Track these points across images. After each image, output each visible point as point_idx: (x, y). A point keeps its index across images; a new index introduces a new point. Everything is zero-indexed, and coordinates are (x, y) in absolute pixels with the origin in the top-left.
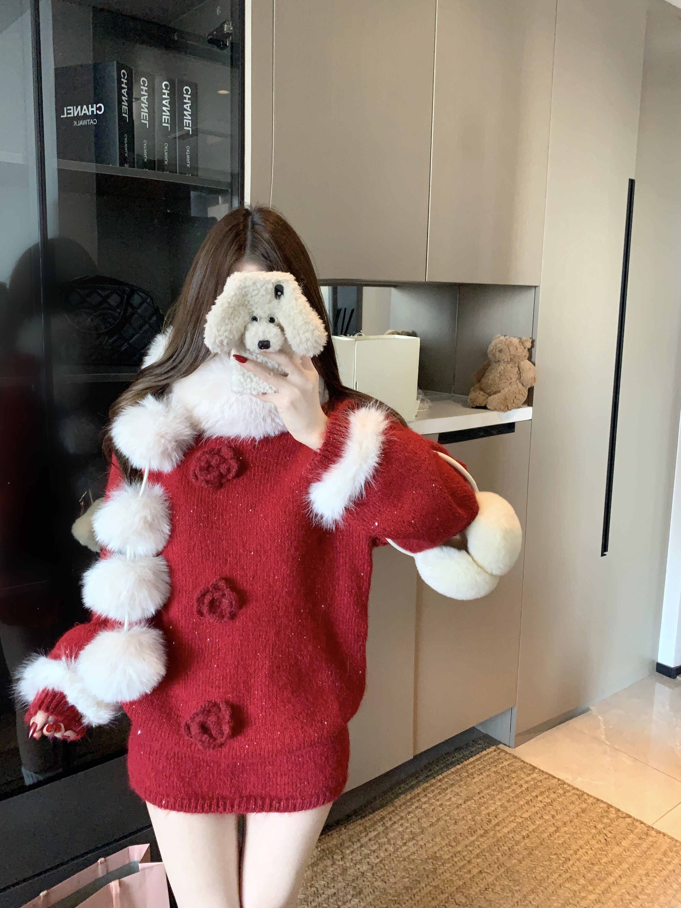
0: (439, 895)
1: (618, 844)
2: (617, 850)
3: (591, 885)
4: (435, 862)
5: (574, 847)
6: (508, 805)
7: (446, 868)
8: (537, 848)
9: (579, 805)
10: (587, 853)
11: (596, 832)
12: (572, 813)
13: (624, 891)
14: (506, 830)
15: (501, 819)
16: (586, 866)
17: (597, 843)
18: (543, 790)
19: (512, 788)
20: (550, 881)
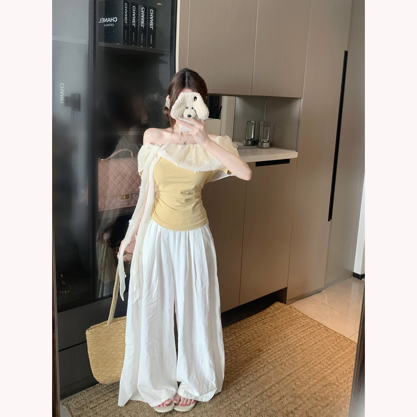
0: (261, 365)
1: (343, 351)
2: (343, 353)
3: (330, 366)
4: (259, 352)
5: (323, 350)
6: (294, 331)
7: (264, 354)
8: (306, 349)
9: (327, 333)
11: (334, 345)
12: (323, 337)
13: (344, 370)
14: (292, 341)
15: (290, 337)
16: (328, 359)
17: (334, 350)
18: (311, 326)
19: (297, 325)
20: (311, 363)
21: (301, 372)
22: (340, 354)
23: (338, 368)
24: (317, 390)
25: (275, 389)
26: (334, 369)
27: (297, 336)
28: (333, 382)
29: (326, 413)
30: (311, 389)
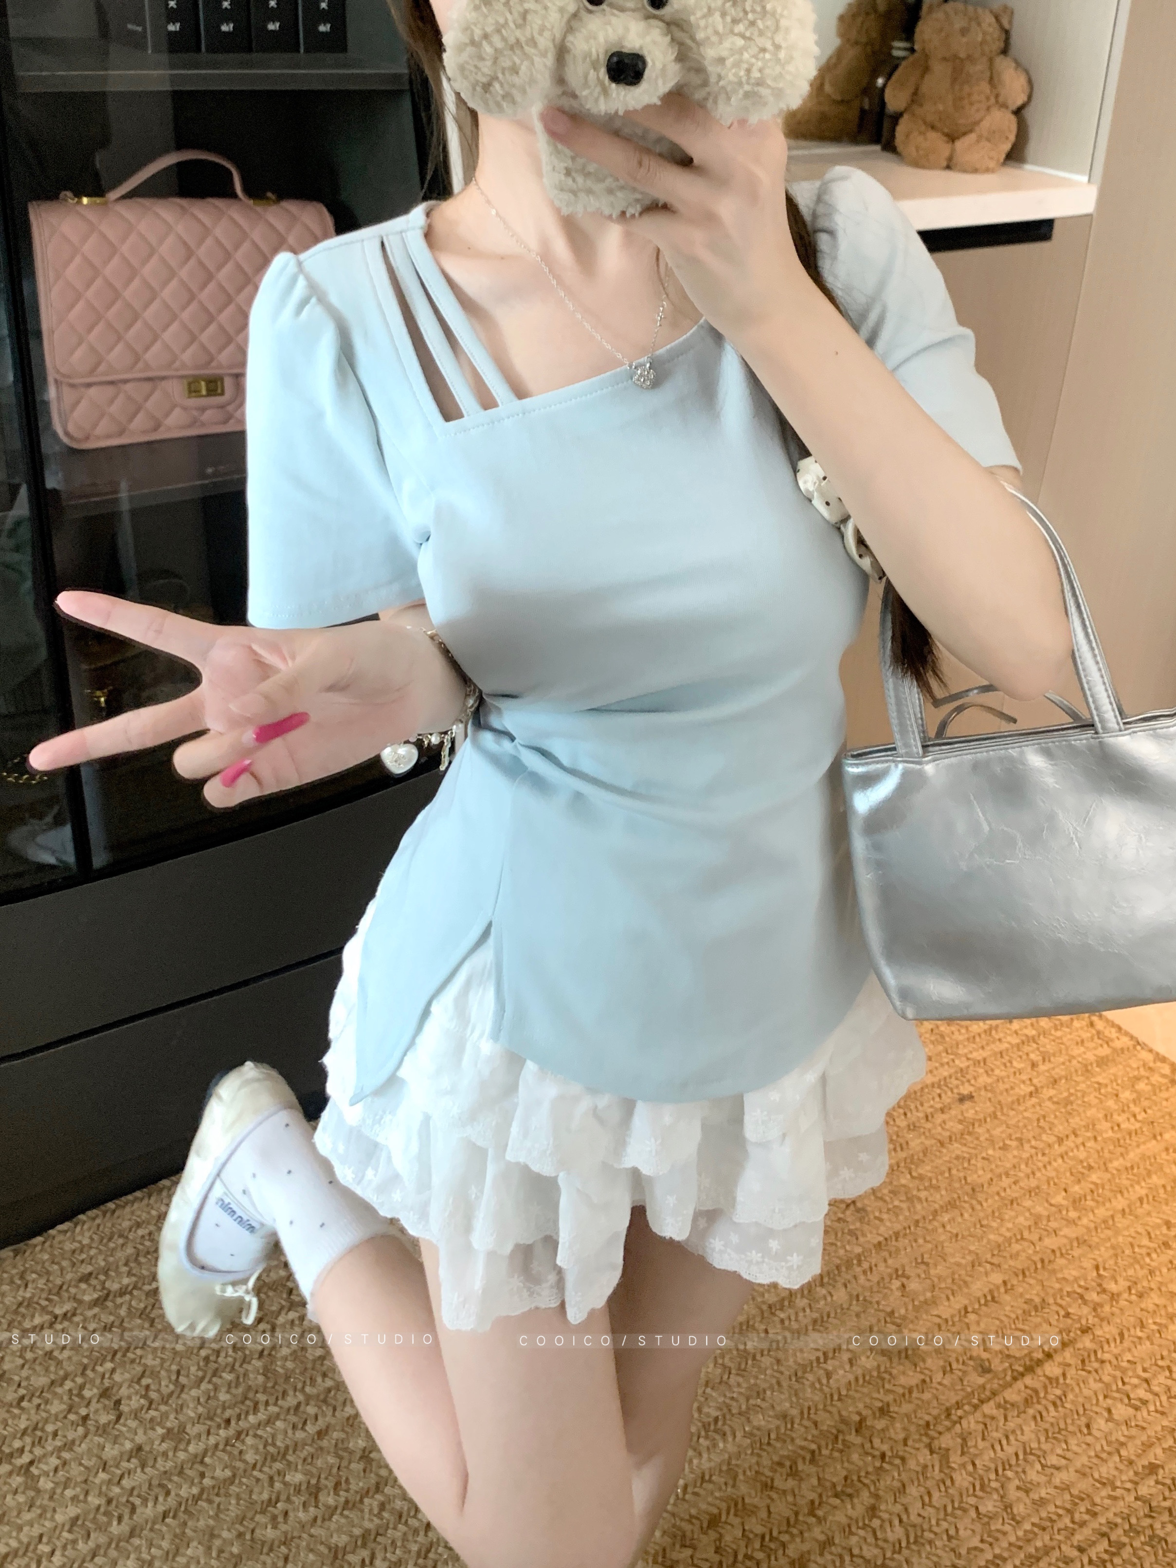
1: (1155, 1137)
3: (1075, 1209)
5: (1060, 1130)
9: (1095, 1048)
10: (1083, 1144)
13: (1140, 1229)
16: (1074, 1171)
17: (1112, 1128)
20: (994, 1189)
21: (940, 1230)
22: (1138, 1151)
23: (1112, 1217)
24: (997, 1322)
25: (808, 1310)
26: (1092, 1225)
27: (956, 1054)
28: (1079, 1290)
29: (1017, 1440)
30: (972, 1317)
